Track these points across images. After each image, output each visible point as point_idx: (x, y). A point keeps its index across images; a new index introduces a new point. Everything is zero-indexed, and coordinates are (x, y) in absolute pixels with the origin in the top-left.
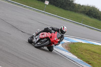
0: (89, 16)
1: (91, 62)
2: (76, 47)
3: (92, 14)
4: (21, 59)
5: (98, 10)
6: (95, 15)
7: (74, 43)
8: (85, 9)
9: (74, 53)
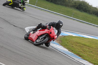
0: (79, 10)
1: (81, 54)
2: (66, 40)
3: (82, 8)
4: (13, 52)
5: (88, 4)
6: (85, 9)
7: (65, 36)
8: (75, 3)
9: (65, 46)
